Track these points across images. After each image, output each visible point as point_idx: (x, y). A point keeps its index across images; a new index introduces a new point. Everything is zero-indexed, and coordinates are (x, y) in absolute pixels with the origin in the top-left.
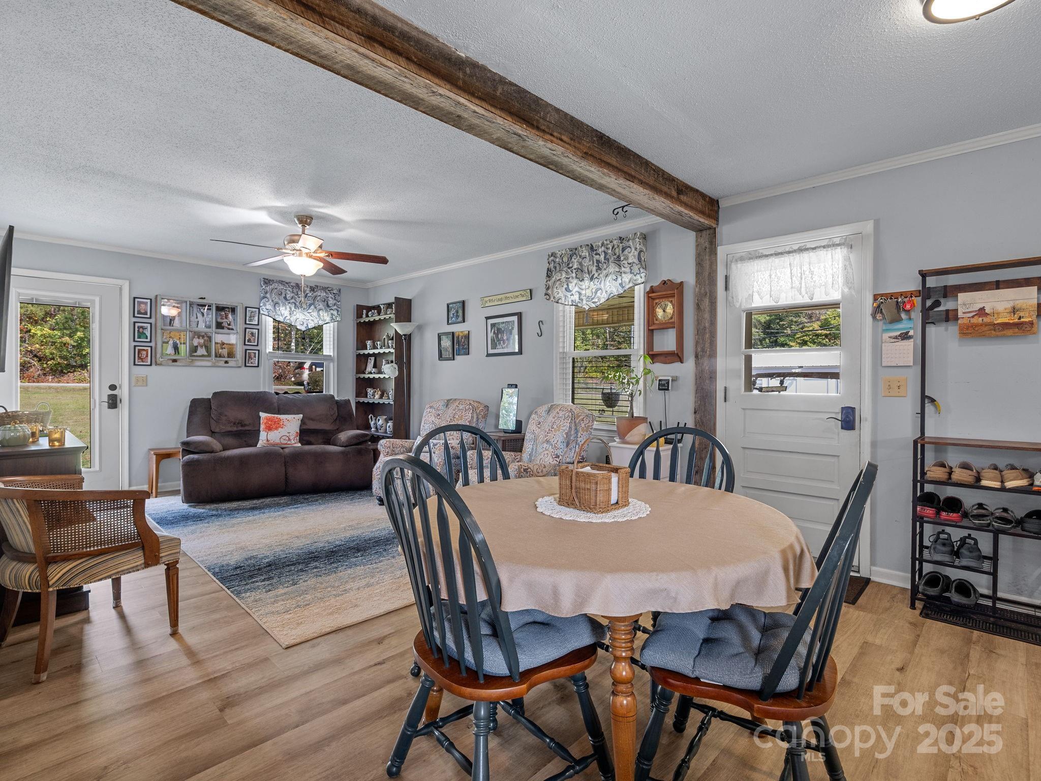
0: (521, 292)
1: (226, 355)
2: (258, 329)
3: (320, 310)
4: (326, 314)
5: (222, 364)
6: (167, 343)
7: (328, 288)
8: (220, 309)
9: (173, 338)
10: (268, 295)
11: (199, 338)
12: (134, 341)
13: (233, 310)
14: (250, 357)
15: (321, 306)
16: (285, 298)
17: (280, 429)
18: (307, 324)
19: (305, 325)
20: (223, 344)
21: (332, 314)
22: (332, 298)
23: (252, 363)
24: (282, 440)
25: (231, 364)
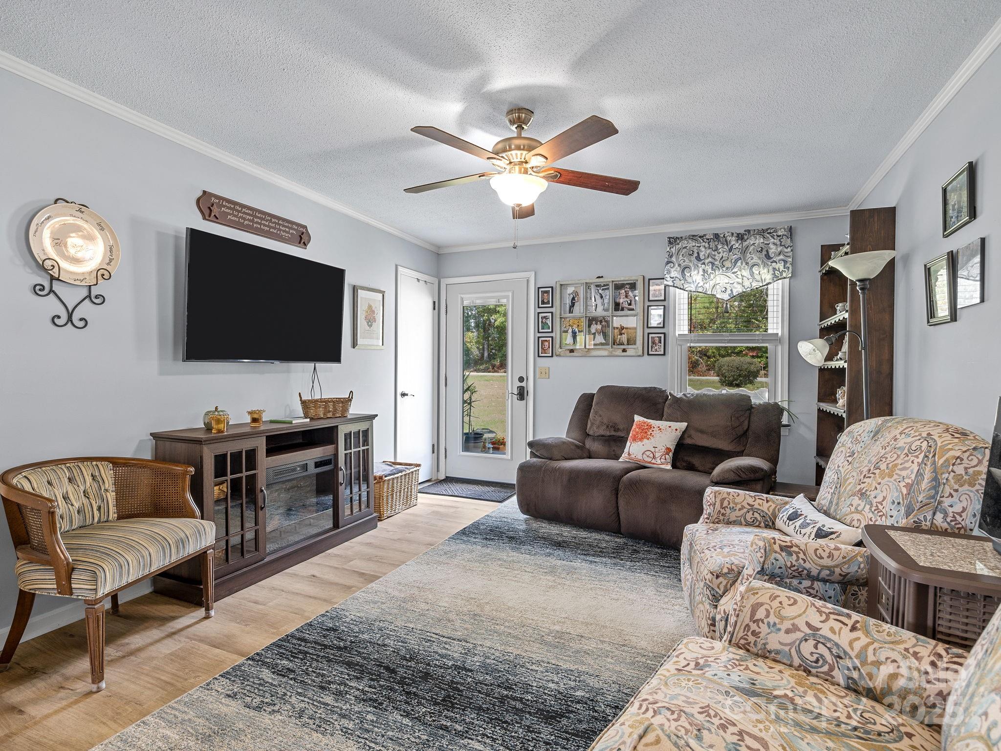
1: (626, 343)
2: (664, 306)
3: (753, 266)
4: (766, 270)
5: (619, 352)
6: (567, 332)
7: (767, 230)
8: (618, 287)
9: (572, 326)
10: (674, 259)
11: (596, 324)
12: (539, 332)
13: (633, 286)
14: (654, 343)
15: (756, 260)
16: (698, 258)
17: (645, 441)
18: (731, 290)
19: (729, 292)
20: (622, 328)
21: (774, 269)
22: (774, 244)
23: (656, 350)
24: (644, 455)
25: (630, 352)
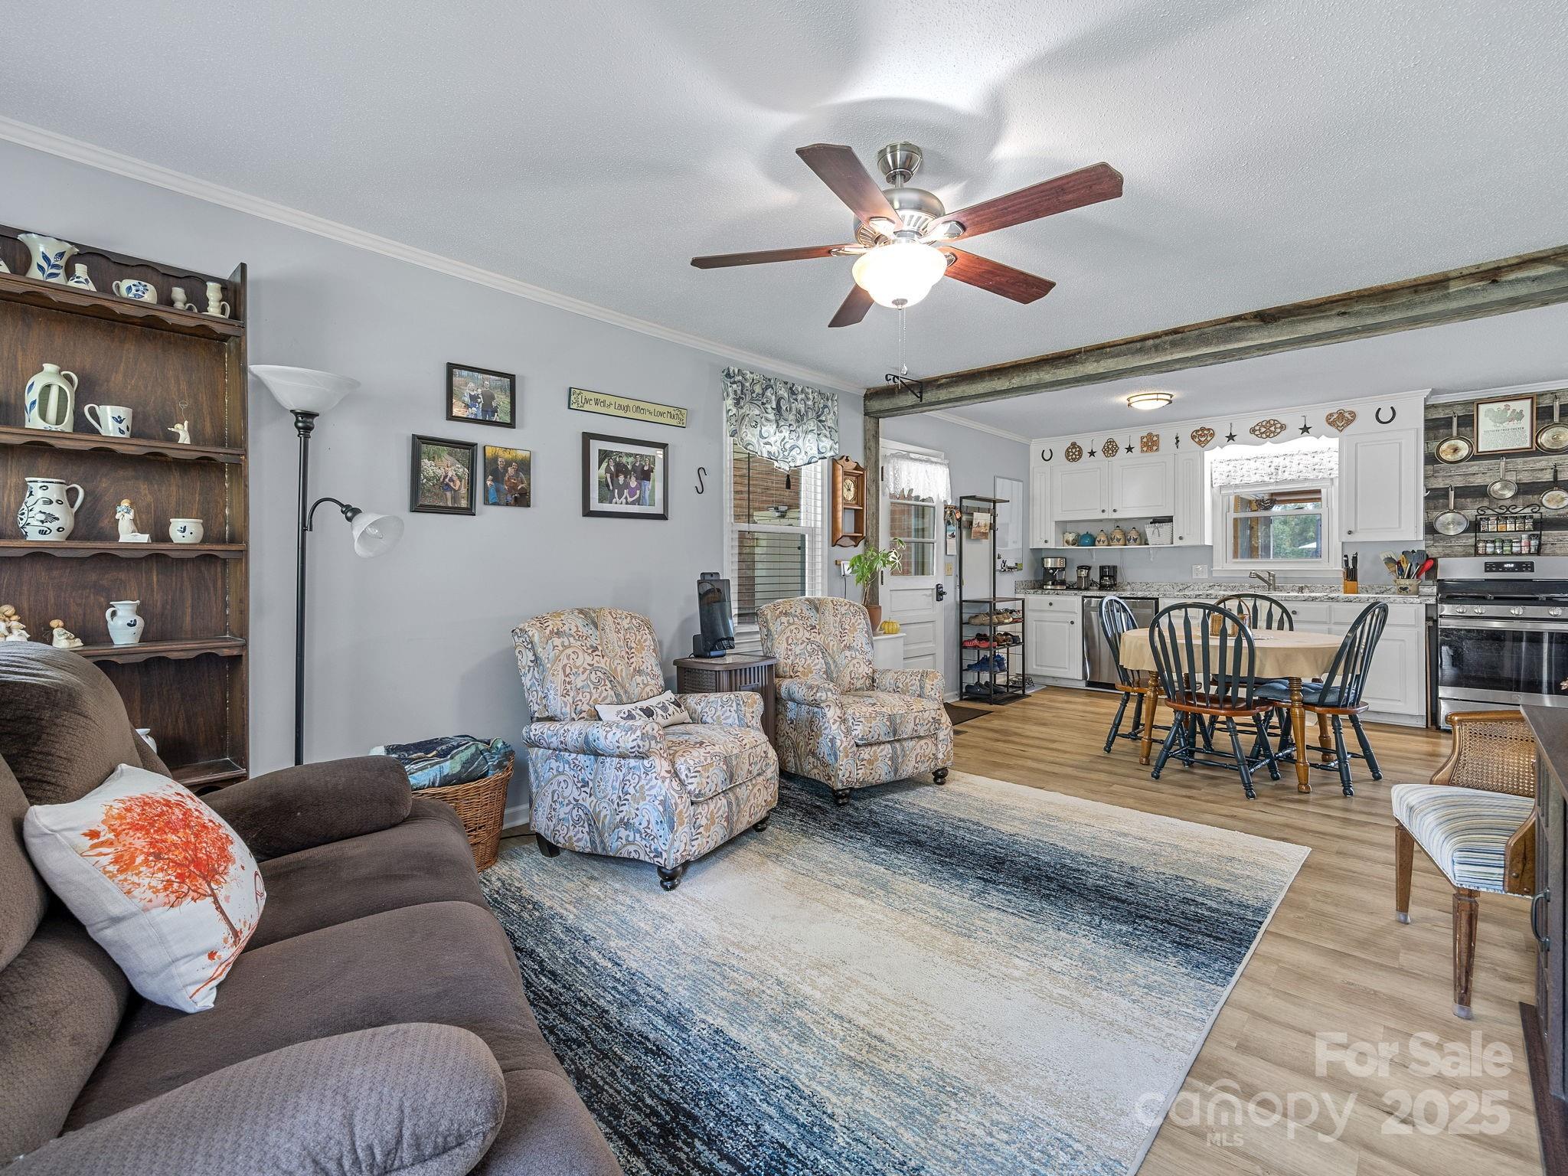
0: (671, 410)
